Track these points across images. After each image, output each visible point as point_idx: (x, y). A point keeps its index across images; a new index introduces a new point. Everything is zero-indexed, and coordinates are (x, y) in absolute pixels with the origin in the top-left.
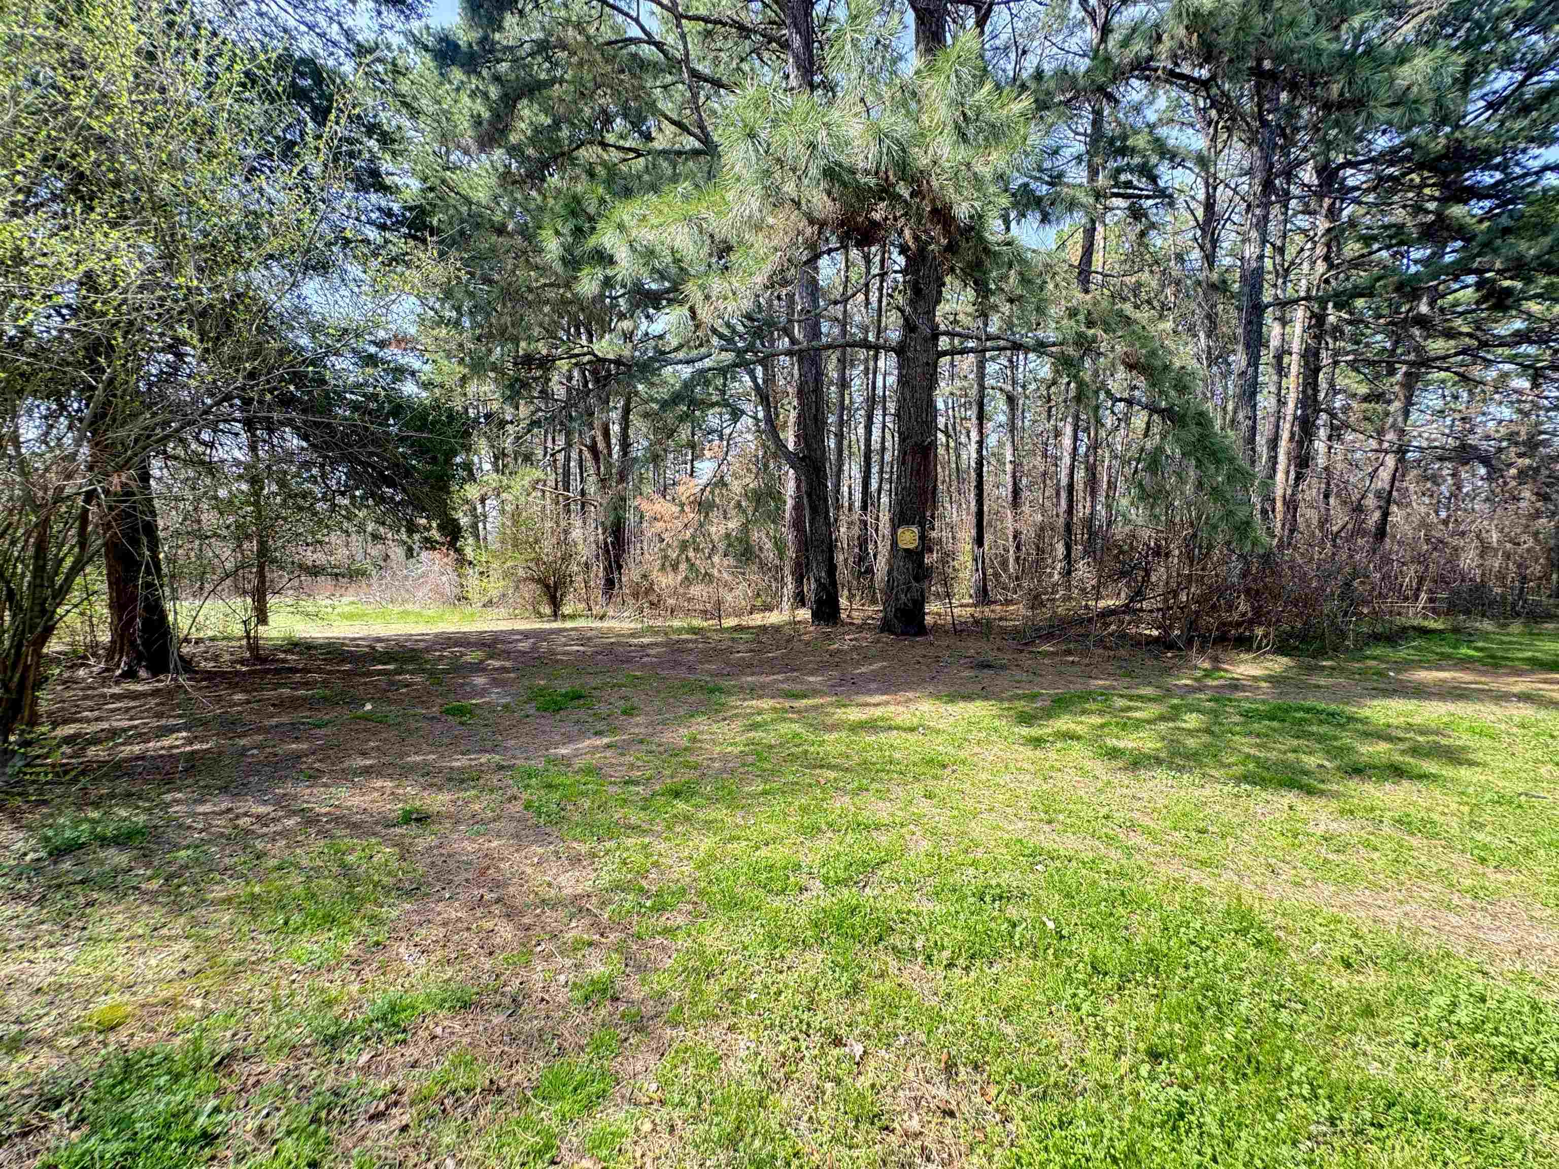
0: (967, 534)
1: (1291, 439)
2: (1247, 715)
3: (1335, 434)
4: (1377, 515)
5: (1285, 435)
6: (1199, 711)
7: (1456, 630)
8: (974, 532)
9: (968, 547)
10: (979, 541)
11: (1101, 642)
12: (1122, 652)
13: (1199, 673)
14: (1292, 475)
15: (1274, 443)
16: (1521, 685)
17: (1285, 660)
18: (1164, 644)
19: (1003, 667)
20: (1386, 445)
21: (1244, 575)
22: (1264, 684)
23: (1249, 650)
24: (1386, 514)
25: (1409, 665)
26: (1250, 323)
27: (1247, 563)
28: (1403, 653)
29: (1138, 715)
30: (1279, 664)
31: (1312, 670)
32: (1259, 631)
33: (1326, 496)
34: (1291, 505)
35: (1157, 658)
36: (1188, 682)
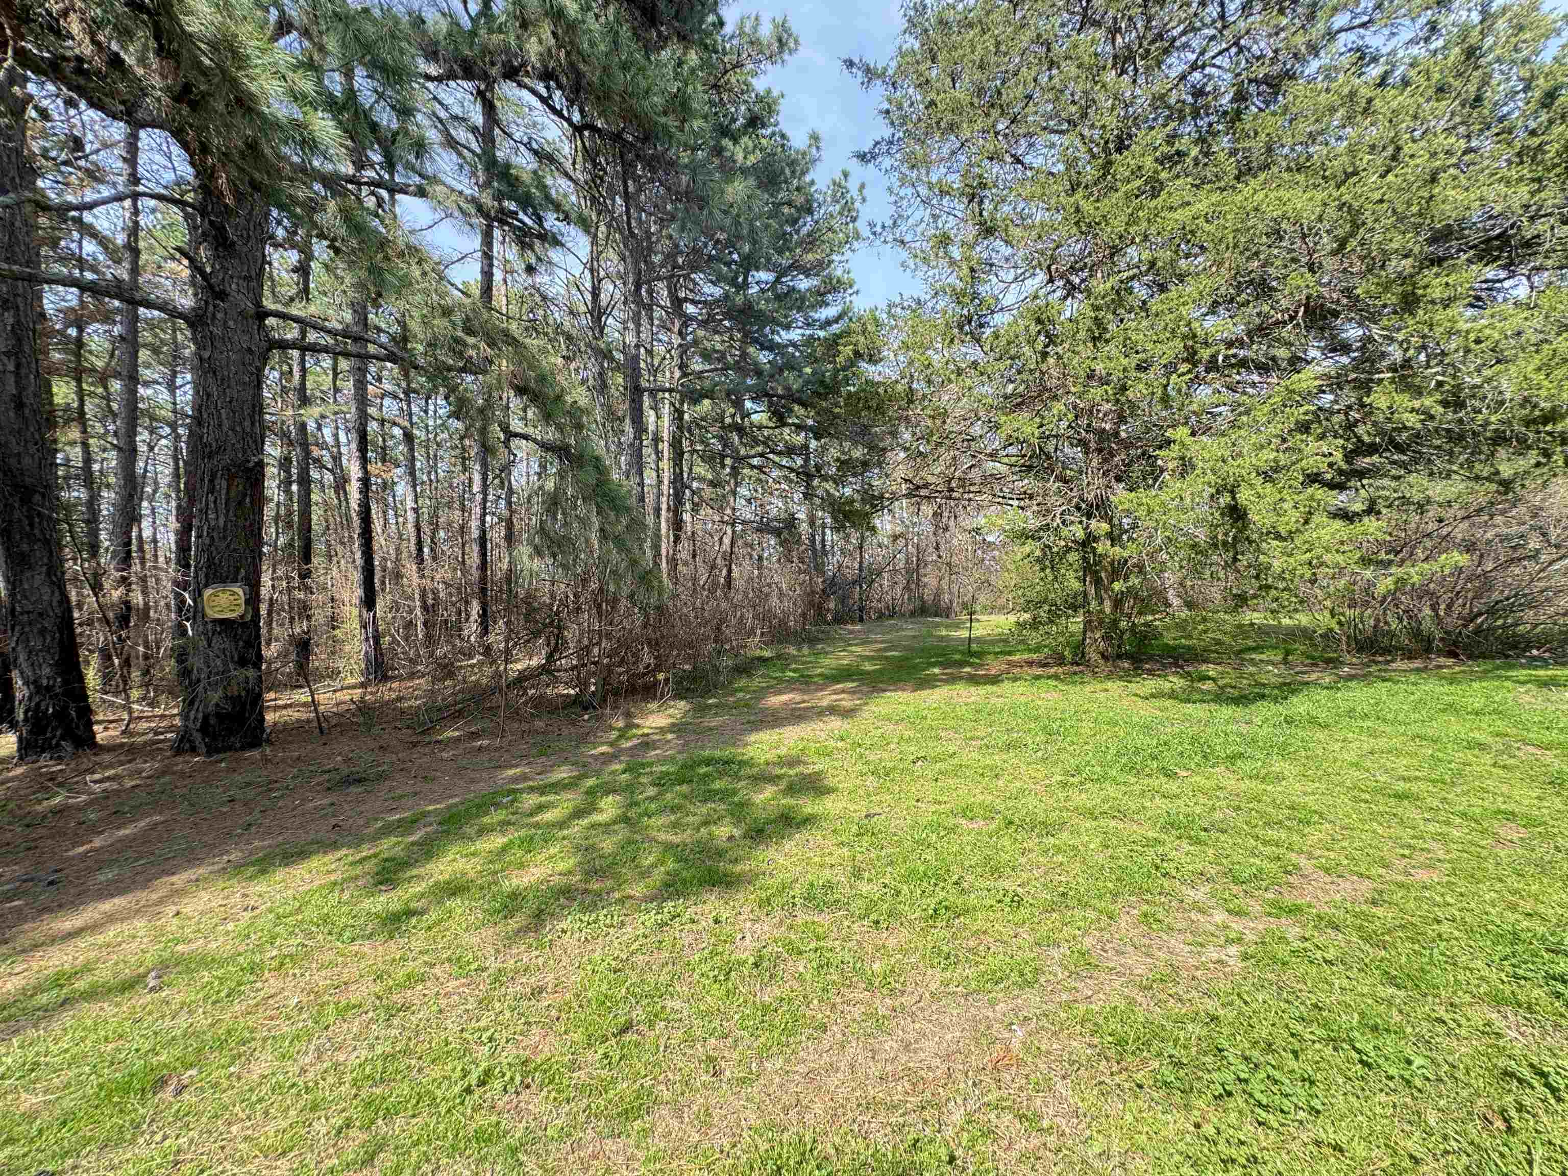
0: (353, 594)
1: (669, 509)
2: (660, 782)
3: (696, 508)
4: (724, 572)
5: (664, 507)
6: (615, 791)
7: (779, 657)
8: (359, 592)
9: (356, 612)
10: (369, 601)
11: (516, 714)
12: (539, 724)
13: (614, 735)
14: (672, 539)
15: (657, 511)
16: (825, 699)
17: (682, 704)
18: (580, 704)
19: (382, 777)
20: (726, 518)
21: (645, 626)
22: (670, 736)
23: (654, 698)
24: (730, 571)
25: (763, 693)
26: (633, 401)
27: (647, 615)
28: (757, 682)
29: (549, 816)
30: (678, 709)
31: (703, 710)
32: (661, 676)
33: (694, 557)
34: (673, 562)
35: (574, 724)
36: (604, 749)
